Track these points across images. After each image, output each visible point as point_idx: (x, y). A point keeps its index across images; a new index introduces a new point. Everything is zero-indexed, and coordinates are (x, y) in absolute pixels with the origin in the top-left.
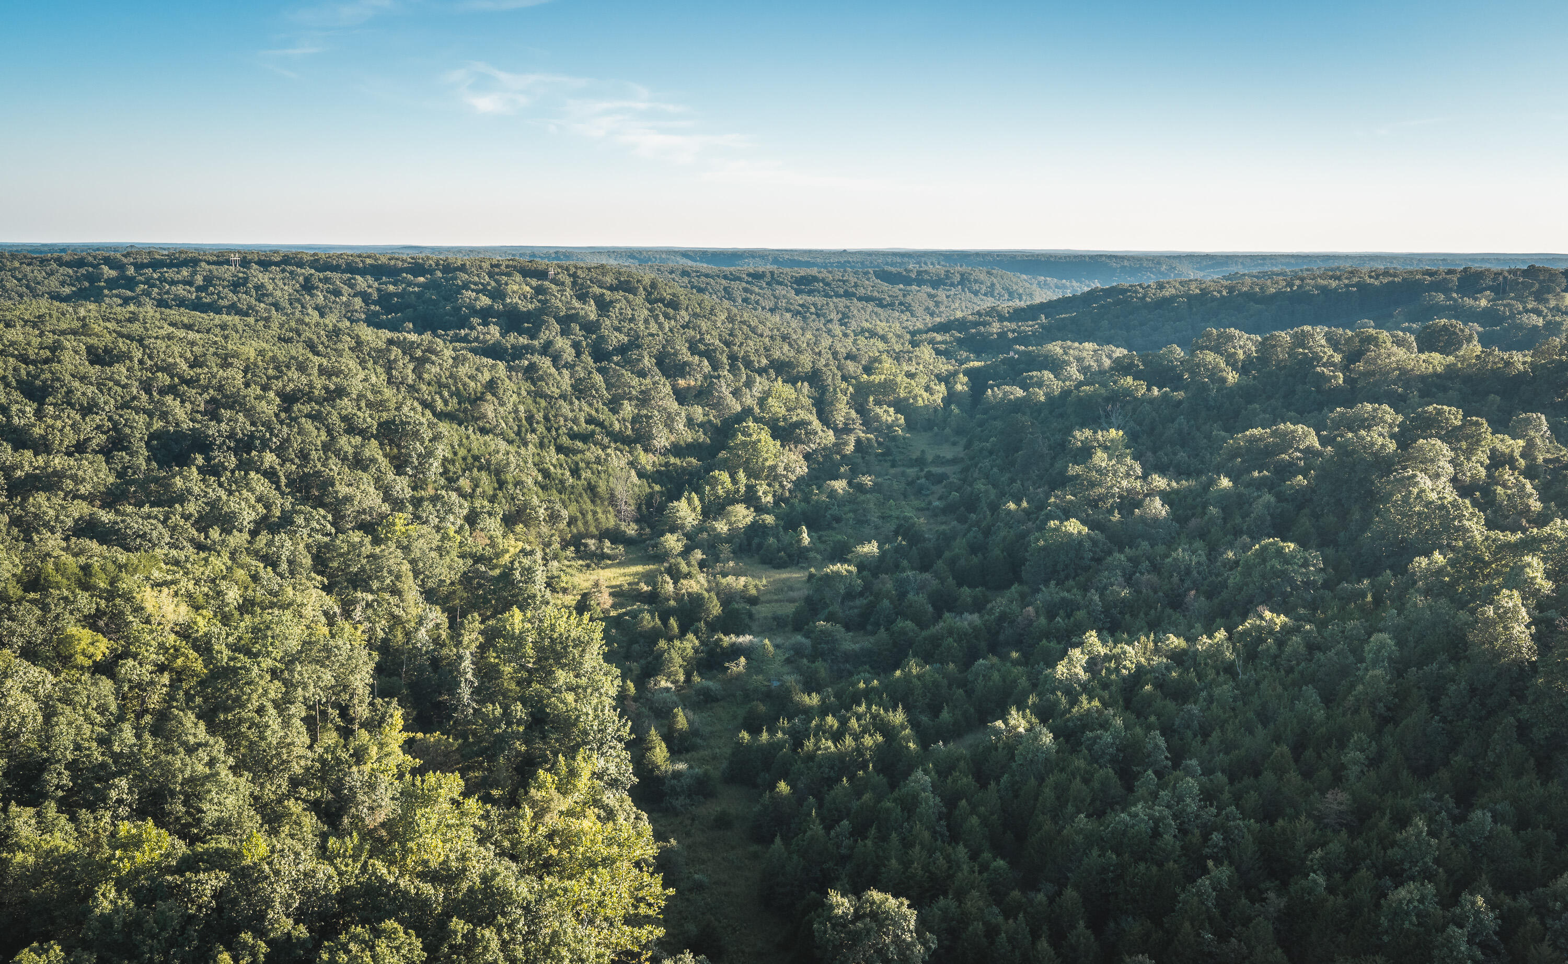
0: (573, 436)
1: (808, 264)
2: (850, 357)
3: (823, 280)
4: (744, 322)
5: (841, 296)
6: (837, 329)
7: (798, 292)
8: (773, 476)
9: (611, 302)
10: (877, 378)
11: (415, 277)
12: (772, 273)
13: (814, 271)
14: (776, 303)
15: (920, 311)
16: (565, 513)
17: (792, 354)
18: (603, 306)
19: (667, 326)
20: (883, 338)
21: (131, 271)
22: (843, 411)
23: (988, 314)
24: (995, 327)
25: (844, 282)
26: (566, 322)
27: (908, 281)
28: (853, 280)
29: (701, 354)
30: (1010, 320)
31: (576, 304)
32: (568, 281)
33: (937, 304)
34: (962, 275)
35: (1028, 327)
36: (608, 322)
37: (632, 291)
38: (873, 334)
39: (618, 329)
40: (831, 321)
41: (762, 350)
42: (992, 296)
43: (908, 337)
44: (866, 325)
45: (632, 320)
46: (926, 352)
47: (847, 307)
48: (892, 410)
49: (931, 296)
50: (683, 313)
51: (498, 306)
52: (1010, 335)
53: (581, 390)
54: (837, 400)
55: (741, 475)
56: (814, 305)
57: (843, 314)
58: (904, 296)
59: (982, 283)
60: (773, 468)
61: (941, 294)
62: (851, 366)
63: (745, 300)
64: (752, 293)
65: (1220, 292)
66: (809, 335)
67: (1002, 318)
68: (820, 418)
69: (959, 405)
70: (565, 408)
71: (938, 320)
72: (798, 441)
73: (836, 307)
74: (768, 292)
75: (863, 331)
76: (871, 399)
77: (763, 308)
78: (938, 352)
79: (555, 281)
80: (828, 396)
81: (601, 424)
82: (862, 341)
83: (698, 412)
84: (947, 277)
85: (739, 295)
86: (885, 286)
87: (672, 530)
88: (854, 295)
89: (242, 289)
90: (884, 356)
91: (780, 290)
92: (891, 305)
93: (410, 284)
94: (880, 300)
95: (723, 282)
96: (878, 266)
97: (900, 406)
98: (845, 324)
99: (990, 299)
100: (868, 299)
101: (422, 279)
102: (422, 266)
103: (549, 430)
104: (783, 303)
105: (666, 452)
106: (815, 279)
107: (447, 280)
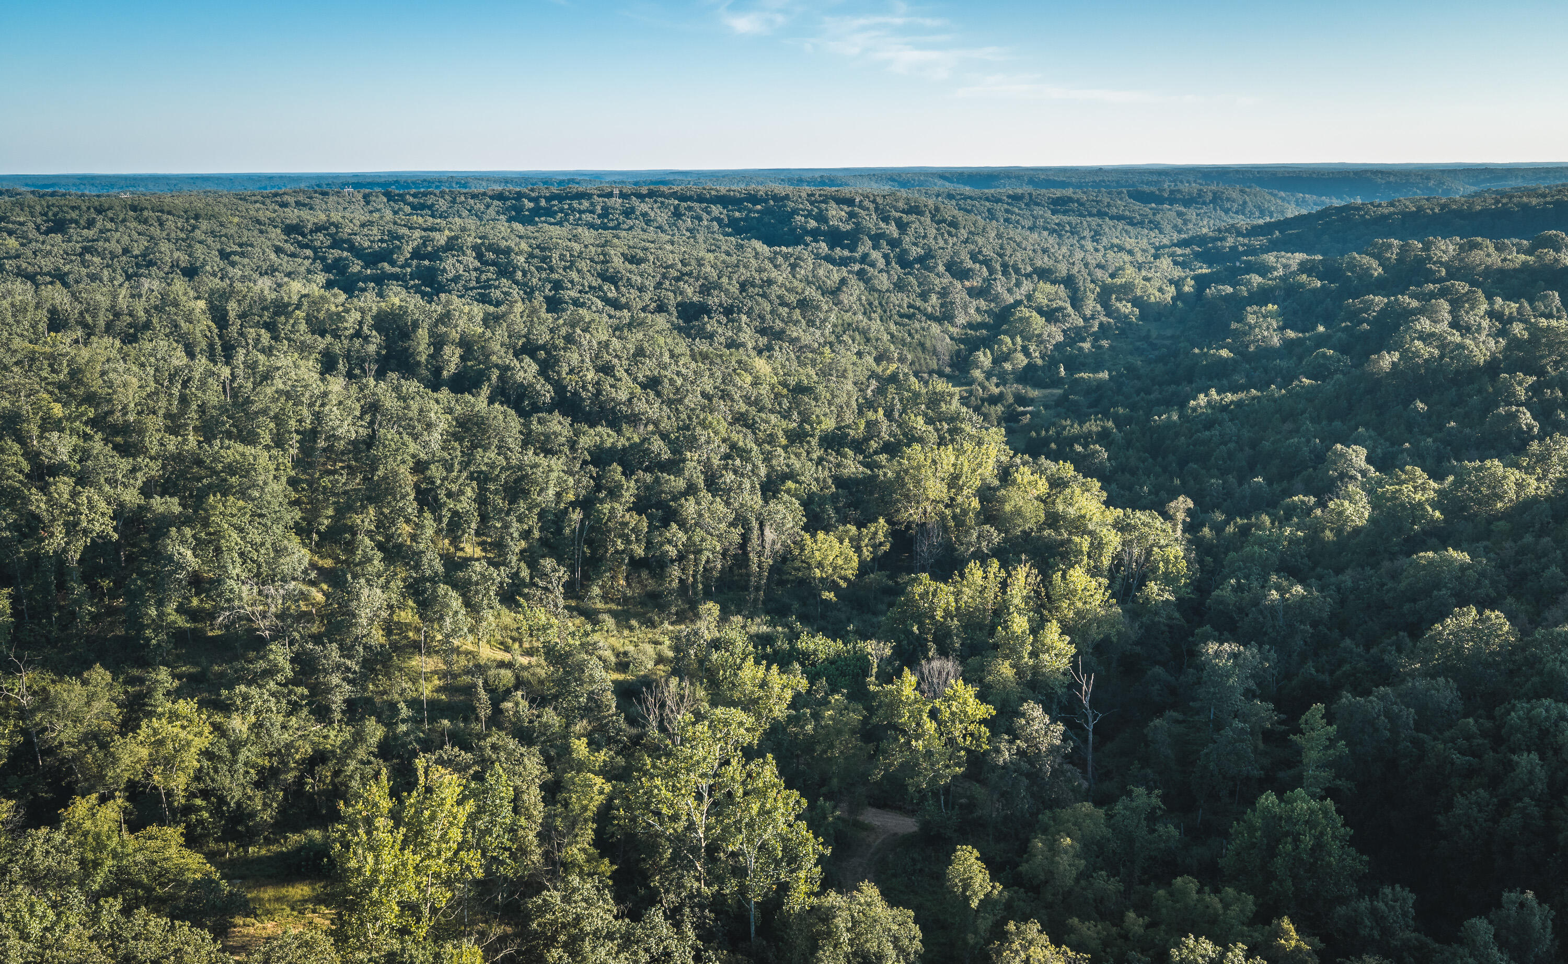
0: (902, 316)
1: (1063, 185)
2: (1099, 266)
3: (1078, 201)
4: (1011, 239)
5: (1093, 215)
6: (1089, 245)
7: (1054, 212)
8: (1040, 342)
9: (908, 223)
10: (1118, 281)
11: (754, 205)
12: (1030, 195)
13: (1069, 192)
14: (1035, 222)
15: (1168, 228)
16: (909, 357)
17: (1051, 262)
18: (902, 227)
19: (951, 241)
20: (1130, 252)
21: (543, 203)
22: (1091, 305)
23: (1227, 230)
24: (1230, 241)
25: (1097, 202)
26: (876, 239)
27: (1160, 200)
28: (1106, 200)
29: (981, 263)
30: (1244, 236)
31: (883, 225)
32: (872, 206)
33: (1185, 222)
34: (1214, 194)
35: (1256, 242)
36: (908, 239)
37: (921, 213)
38: (1121, 249)
39: (915, 244)
40: (1084, 238)
41: (1027, 260)
42: (1243, 214)
43: (1153, 251)
44: (1116, 241)
45: (925, 237)
46: (1165, 263)
47: (1100, 225)
48: (1129, 305)
49: (1180, 214)
50: (963, 231)
51: (824, 227)
52: (1241, 248)
53: (900, 286)
54: (1087, 297)
55: (1019, 339)
56: (1070, 224)
57: (1096, 232)
58: (1154, 214)
59: (1234, 201)
60: (1040, 335)
61: (1191, 214)
62: (1099, 273)
63: (1006, 220)
64: (1012, 213)
65: (1432, 210)
66: (1064, 250)
67: (1239, 233)
68: (1073, 306)
69: (1183, 302)
70: (893, 298)
71: (1183, 236)
72: (1057, 320)
73: (1089, 226)
74: (1028, 213)
75: (1113, 246)
76: (1114, 296)
77: (1023, 227)
78: (1176, 263)
79: (861, 206)
80: (1080, 294)
81: (918, 309)
82: (1111, 255)
83: (983, 304)
84: (1199, 195)
85: (1001, 215)
86: (1137, 206)
87: (978, 368)
88: (1106, 214)
89: (633, 216)
90: (1128, 266)
91: (1037, 211)
92: (1141, 224)
93: (750, 211)
94: (1131, 218)
95: (987, 204)
96: (1133, 185)
97: (1136, 302)
98: (1097, 241)
99: (1241, 217)
100: (1119, 218)
101: (759, 207)
102: (755, 196)
103: (885, 312)
104: (1040, 222)
105: (964, 327)
106: (1070, 200)
107: (780, 208)
